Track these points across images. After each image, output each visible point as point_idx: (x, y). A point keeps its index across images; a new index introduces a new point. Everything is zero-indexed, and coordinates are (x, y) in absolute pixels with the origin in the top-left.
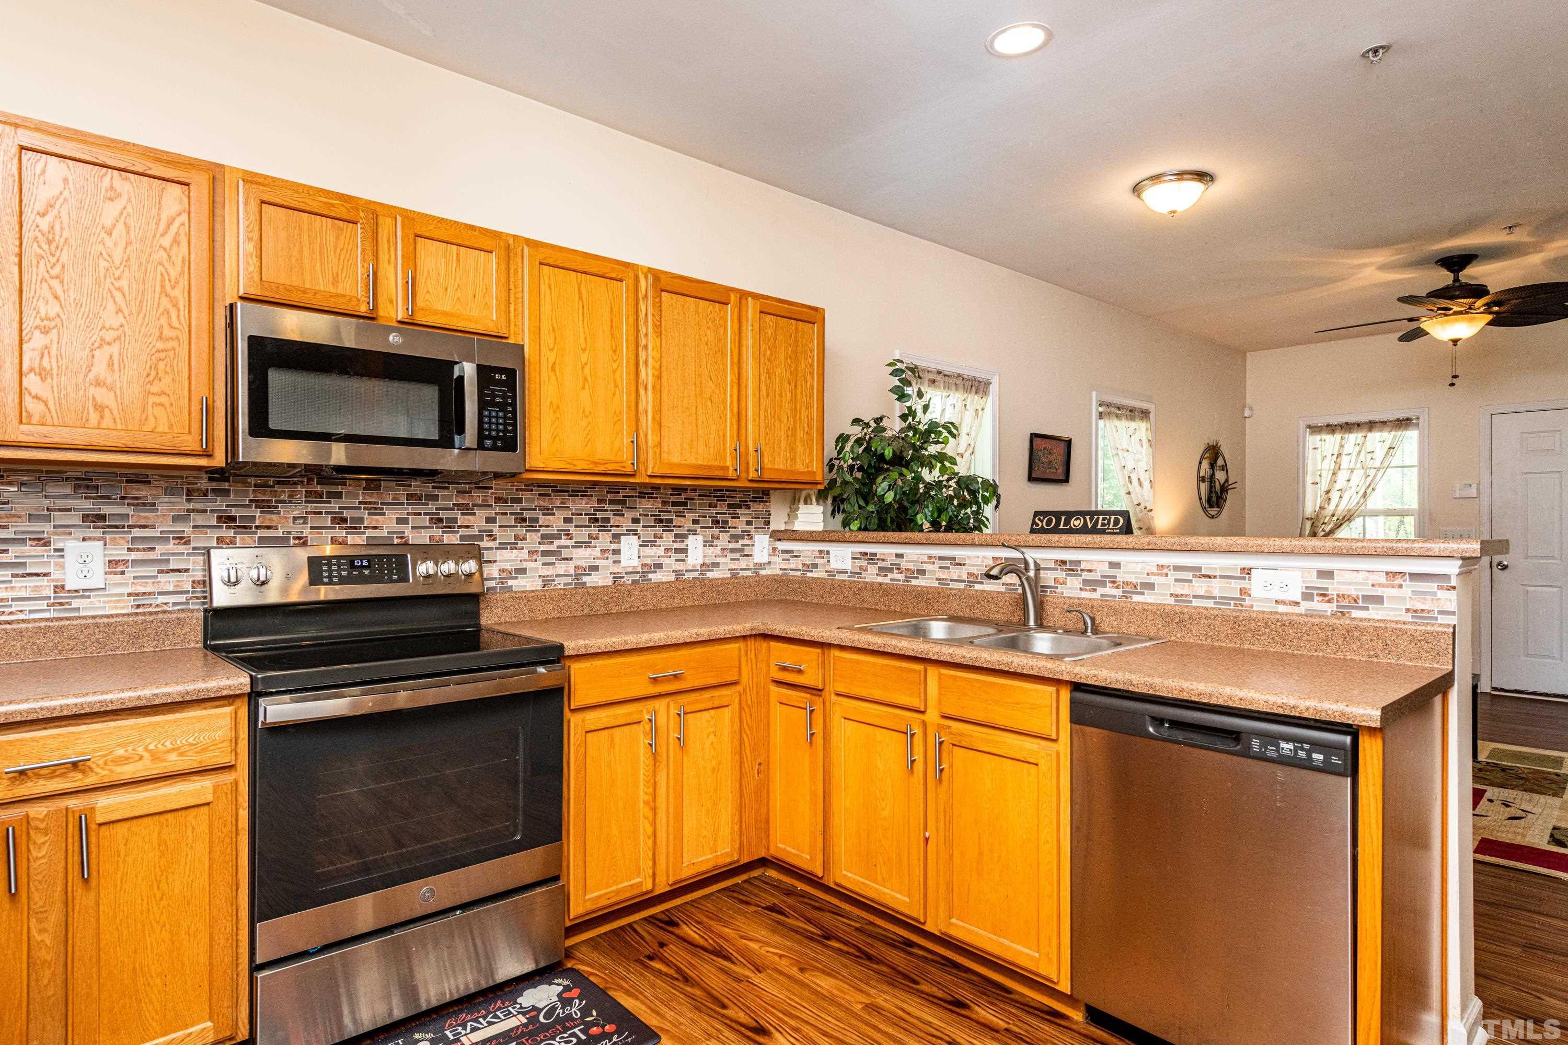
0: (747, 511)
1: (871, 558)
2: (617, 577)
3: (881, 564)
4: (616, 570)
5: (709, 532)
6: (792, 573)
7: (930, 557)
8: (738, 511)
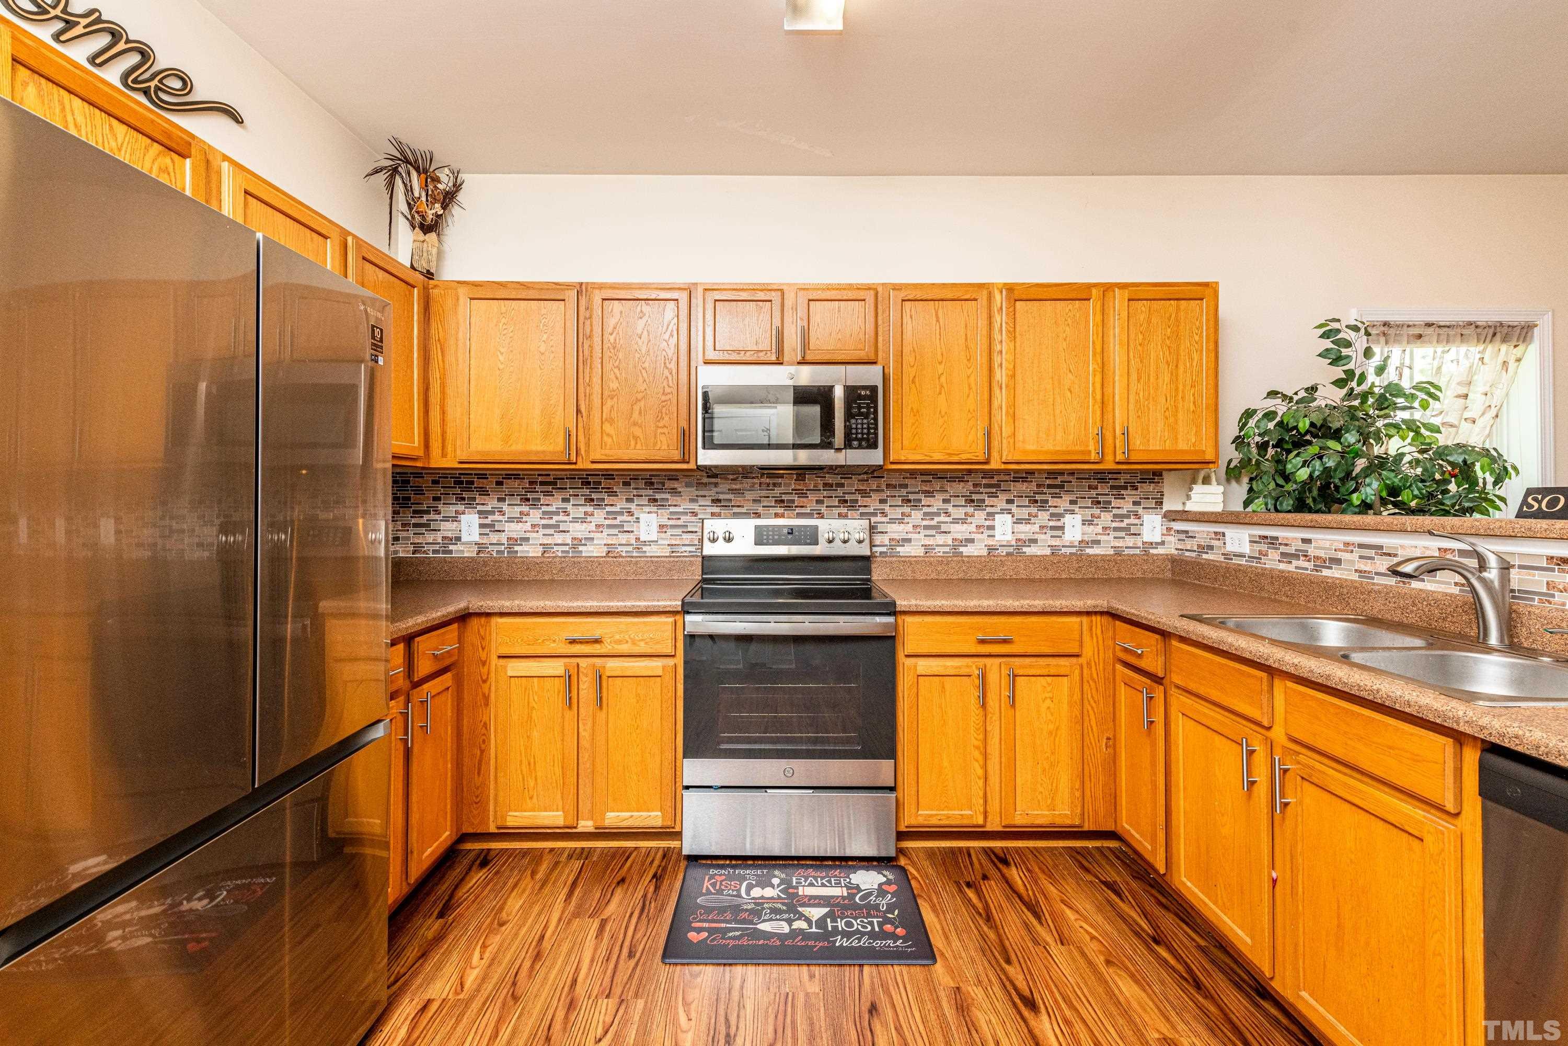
0: (1134, 492)
1: (1273, 542)
2: (991, 549)
3: (1283, 549)
4: (991, 543)
5: (1088, 512)
6: (1187, 554)
7: (1347, 544)
8: (1123, 492)
